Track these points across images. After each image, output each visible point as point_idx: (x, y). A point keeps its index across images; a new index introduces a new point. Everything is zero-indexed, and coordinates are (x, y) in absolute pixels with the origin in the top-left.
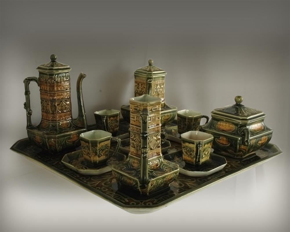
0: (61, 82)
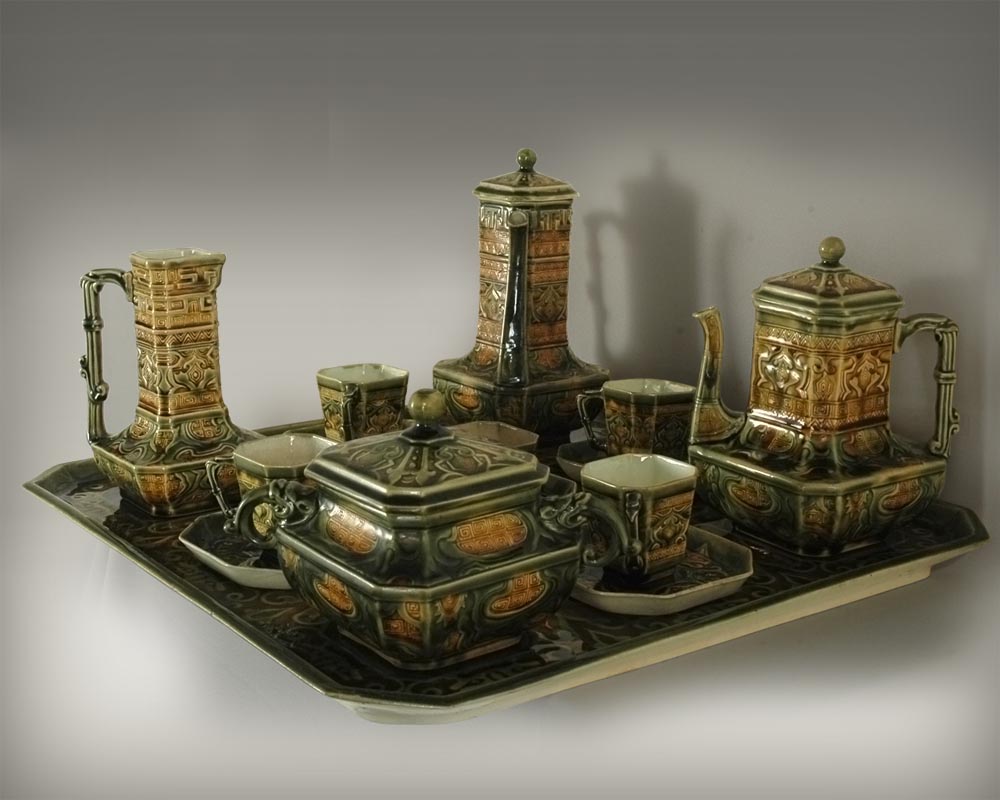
0: (491, 229)
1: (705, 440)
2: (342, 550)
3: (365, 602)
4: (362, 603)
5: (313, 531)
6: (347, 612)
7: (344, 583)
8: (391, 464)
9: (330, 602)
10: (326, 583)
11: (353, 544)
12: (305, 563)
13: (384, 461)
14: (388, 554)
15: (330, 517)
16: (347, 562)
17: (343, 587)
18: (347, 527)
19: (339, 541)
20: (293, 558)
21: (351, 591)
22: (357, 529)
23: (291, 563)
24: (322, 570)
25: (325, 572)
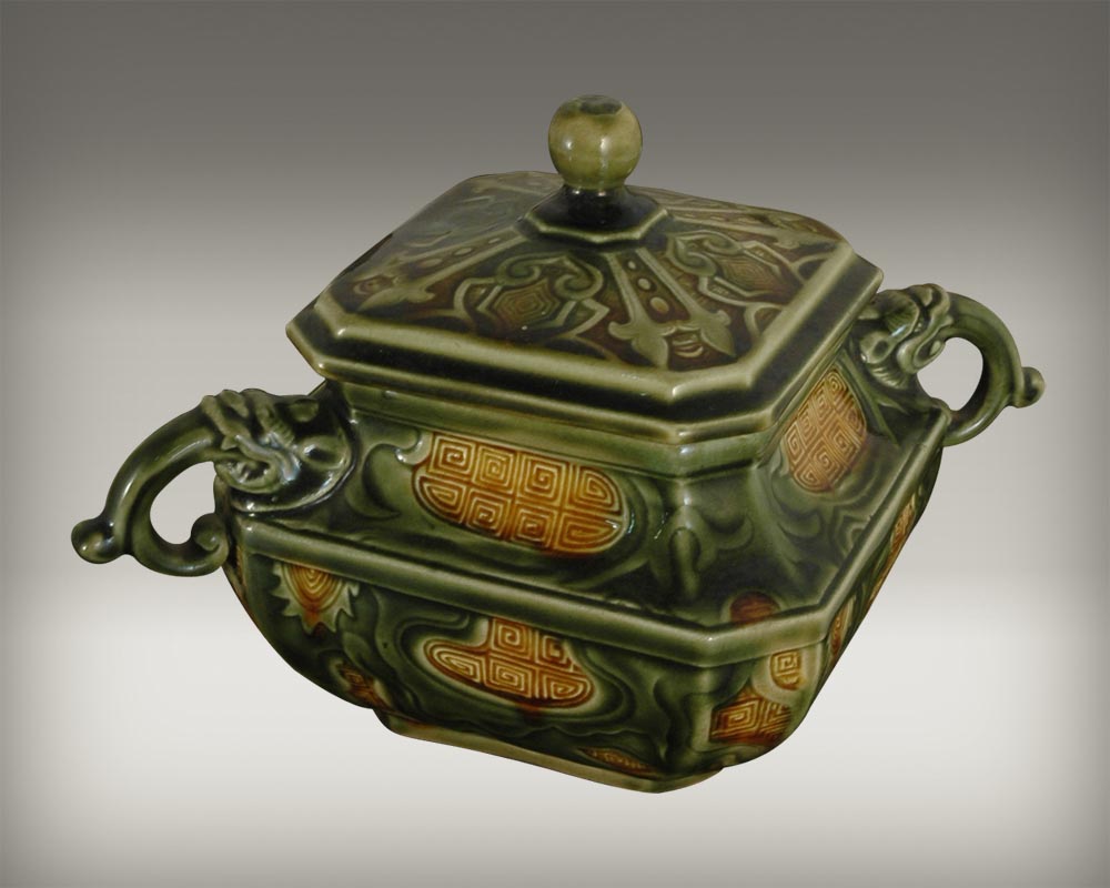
2: (517, 554)
3: (654, 676)
4: (636, 678)
5: (376, 513)
6: (558, 703)
7: (562, 637)
8: (601, 311)
9: (481, 686)
10: (479, 642)
11: (540, 531)
12: (381, 601)
13: (571, 305)
14: (683, 544)
15: (415, 468)
16: (562, 583)
17: (558, 647)
18: (494, 489)
19: (484, 528)
20: (327, 593)
21: (593, 655)
22: (538, 490)
23: (313, 605)
24: (463, 613)
25: (475, 617)
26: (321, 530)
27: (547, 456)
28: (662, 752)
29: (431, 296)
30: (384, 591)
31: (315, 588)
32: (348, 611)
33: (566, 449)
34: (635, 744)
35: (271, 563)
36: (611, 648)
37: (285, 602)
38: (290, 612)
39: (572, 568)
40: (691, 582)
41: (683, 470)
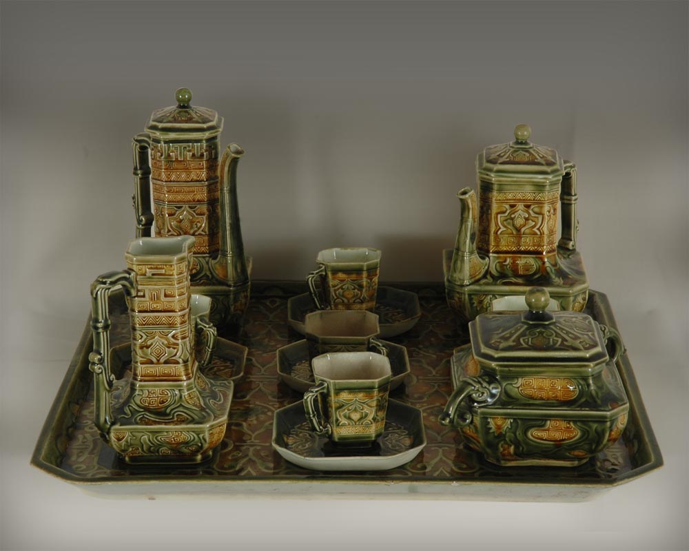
1: (473, 280)
2: (553, 403)
3: (595, 426)
4: (590, 427)
5: (511, 400)
6: (567, 439)
7: (570, 421)
8: (560, 340)
9: (546, 440)
10: (547, 427)
11: (556, 397)
12: (519, 421)
13: (551, 340)
14: (593, 392)
15: (518, 388)
16: (568, 407)
17: (569, 424)
18: (541, 389)
19: (541, 399)
20: (503, 423)
21: (579, 424)
22: (553, 388)
23: (499, 427)
24: (543, 420)
25: (546, 420)
26: (500, 407)
27: (554, 378)
28: (594, 447)
29: (515, 343)
30: (520, 419)
31: (499, 423)
32: (510, 427)
33: (560, 375)
34: (586, 447)
35: (487, 418)
36: (583, 421)
37: (490, 428)
38: (491, 431)
39: (569, 403)
40: (599, 402)
41: (590, 374)
